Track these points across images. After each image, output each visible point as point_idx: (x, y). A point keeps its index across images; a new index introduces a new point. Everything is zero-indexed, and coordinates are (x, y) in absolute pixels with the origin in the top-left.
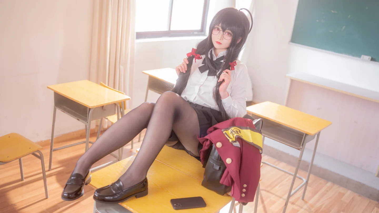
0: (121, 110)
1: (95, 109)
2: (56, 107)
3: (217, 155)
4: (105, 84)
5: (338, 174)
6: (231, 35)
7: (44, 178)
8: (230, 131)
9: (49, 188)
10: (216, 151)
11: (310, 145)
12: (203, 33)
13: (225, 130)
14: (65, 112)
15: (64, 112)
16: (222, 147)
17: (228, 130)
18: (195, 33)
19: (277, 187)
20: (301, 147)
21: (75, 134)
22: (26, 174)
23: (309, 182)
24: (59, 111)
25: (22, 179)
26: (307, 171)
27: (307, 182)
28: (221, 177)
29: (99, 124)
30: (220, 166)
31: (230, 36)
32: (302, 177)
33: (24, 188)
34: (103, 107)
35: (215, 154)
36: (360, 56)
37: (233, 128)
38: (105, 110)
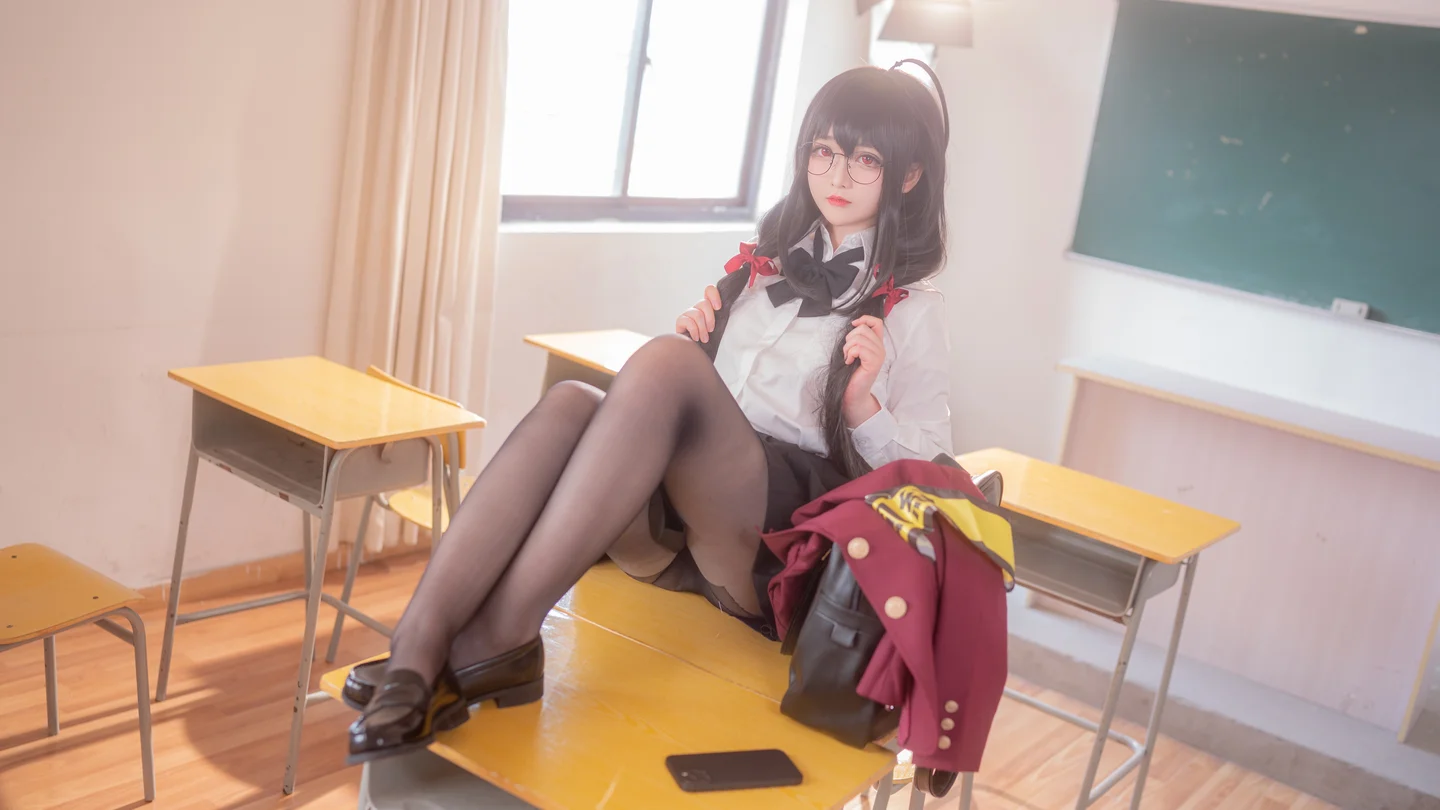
0: (445, 469)
1: (351, 455)
2: (199, 452)
3: (848, 589)
4: (383, 367)
5: (1260, 732)
6: (878, 162)
7: (144, 725)
8: (896, 500)
9: (159, 763)
10: (847, 569)
11: (1159, 608)
12: (745, 211)
13: (877, 497)
14: (232, 468)
15: (229, 470)
16: (868, 556)
17: (889, 496)
18: (717, 209)
19: (1033, 777)
20: (1129, 612)
21: (259, 569)
22: (66, 710)
23: (1154, 760)
24: (207, 467)
25: (51, 730)
26: (1145, 725)
27: (1147, 754)
28: (859, 674)
29: (352, 537)
30: (858, 630)
31: (875, 168)
32: (1127, 738)
33: (58, 762)
34: (379, 449)
35: (839, 585)
36: (1325, 302)
37: (908, 489)
38: (388, 462)
